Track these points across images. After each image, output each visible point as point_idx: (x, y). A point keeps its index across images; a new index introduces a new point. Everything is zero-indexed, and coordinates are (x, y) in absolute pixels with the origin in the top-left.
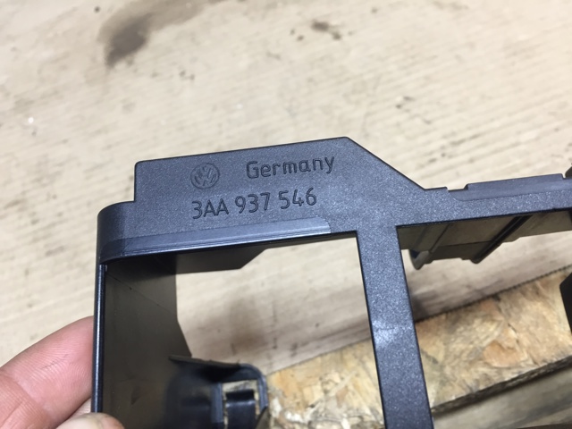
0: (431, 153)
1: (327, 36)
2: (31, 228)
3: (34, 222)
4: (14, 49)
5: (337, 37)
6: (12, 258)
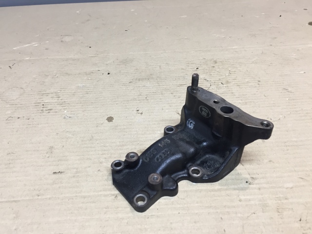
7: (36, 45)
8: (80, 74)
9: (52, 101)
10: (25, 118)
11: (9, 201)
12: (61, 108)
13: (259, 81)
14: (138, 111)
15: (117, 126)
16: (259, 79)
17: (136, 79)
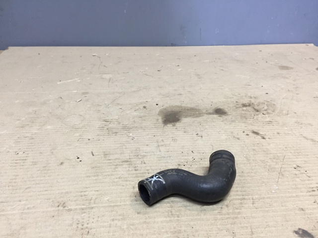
0: (313, 188)
1: (259, 137)
2: (134, 172)
3: (136, 170)
4: (121, 109)
5: (264, 138)
6: (127, 181)
7: (79, 81)
8: (130, 104)
9: (115, 126)
10: (95, 139)
11: (111, 206)
12: (126, 132)
13: (295, 113)
14: (197, 134)
15: (183, 146)
16: (295, 111)
17: (185, 109)
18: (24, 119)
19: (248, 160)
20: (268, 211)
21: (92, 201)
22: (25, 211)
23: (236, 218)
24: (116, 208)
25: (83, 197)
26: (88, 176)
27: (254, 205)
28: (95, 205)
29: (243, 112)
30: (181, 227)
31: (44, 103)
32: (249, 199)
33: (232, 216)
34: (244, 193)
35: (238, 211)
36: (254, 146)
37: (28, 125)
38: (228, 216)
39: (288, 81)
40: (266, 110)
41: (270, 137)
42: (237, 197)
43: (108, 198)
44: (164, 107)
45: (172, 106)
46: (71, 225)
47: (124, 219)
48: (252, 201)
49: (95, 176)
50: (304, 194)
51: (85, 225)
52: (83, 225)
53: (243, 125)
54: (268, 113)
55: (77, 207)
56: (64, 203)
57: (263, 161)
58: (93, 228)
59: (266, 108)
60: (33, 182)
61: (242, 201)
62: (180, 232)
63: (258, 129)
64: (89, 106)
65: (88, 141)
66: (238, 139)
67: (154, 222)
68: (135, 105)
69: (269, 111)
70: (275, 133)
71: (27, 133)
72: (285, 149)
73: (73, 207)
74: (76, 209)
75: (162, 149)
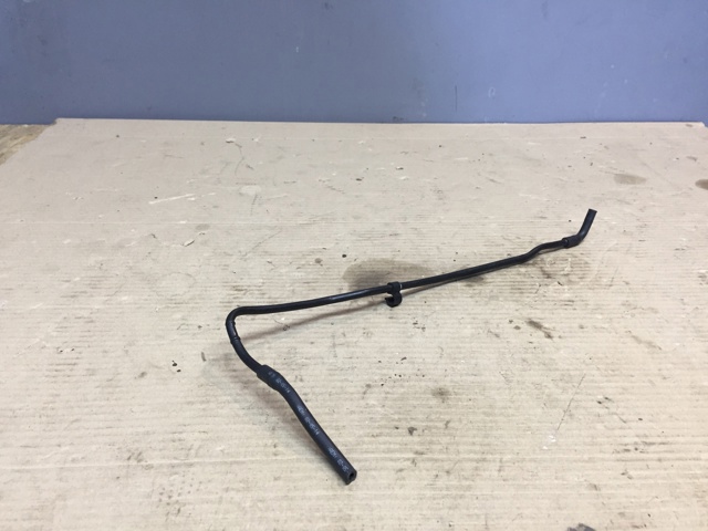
18: (78, 279)
19: (508, 381)
20: (525, 487)
21: (193, 452)
22: (67, 465)
23: (461, 497)
24: (235, 467)
25: (176, 444)
26: (189, 403)
27: (502, 473)
28: (196, 460)
29: (518, 278)
30: (352, 509)
31: (120, 246)
32: (494, 461)
33: (454, 492)
34: (486, 448)
35: (468, 483)
36: (527, 353)
37: (85, 292)
38: (445, 492)
39: (627, 210)
40: (567, 275)
41: (562, 335)
42: (472, 456)
43: (223, 447)
44: (359, 262)
45: (374, 260)
46: (149, 496)
47: (247, 489)
48: (498, 464)
49: (202, 402)
50: (607, 456)
51: (175, 498)
52: (170, 497)
53: (513, 305)
54: (570, 282)
55: (163, 461)
56: (140, 454)
57: (537, 385)
58: (189, 504)
59: (568, 269)
60: (86, 410)
61: (480, 465)
62: (348, 518)
63: (543, 316)
64: (206, 255)
65: (197, 331)
66: (497, 336)
67: (304, 498)
68: (300, 255)
69: (573, 278)
70: (577, 325)
71: (81, 309)
72: (588, 361)
73: (155, 462)
74: (161, 466)
75: (341, 351)
